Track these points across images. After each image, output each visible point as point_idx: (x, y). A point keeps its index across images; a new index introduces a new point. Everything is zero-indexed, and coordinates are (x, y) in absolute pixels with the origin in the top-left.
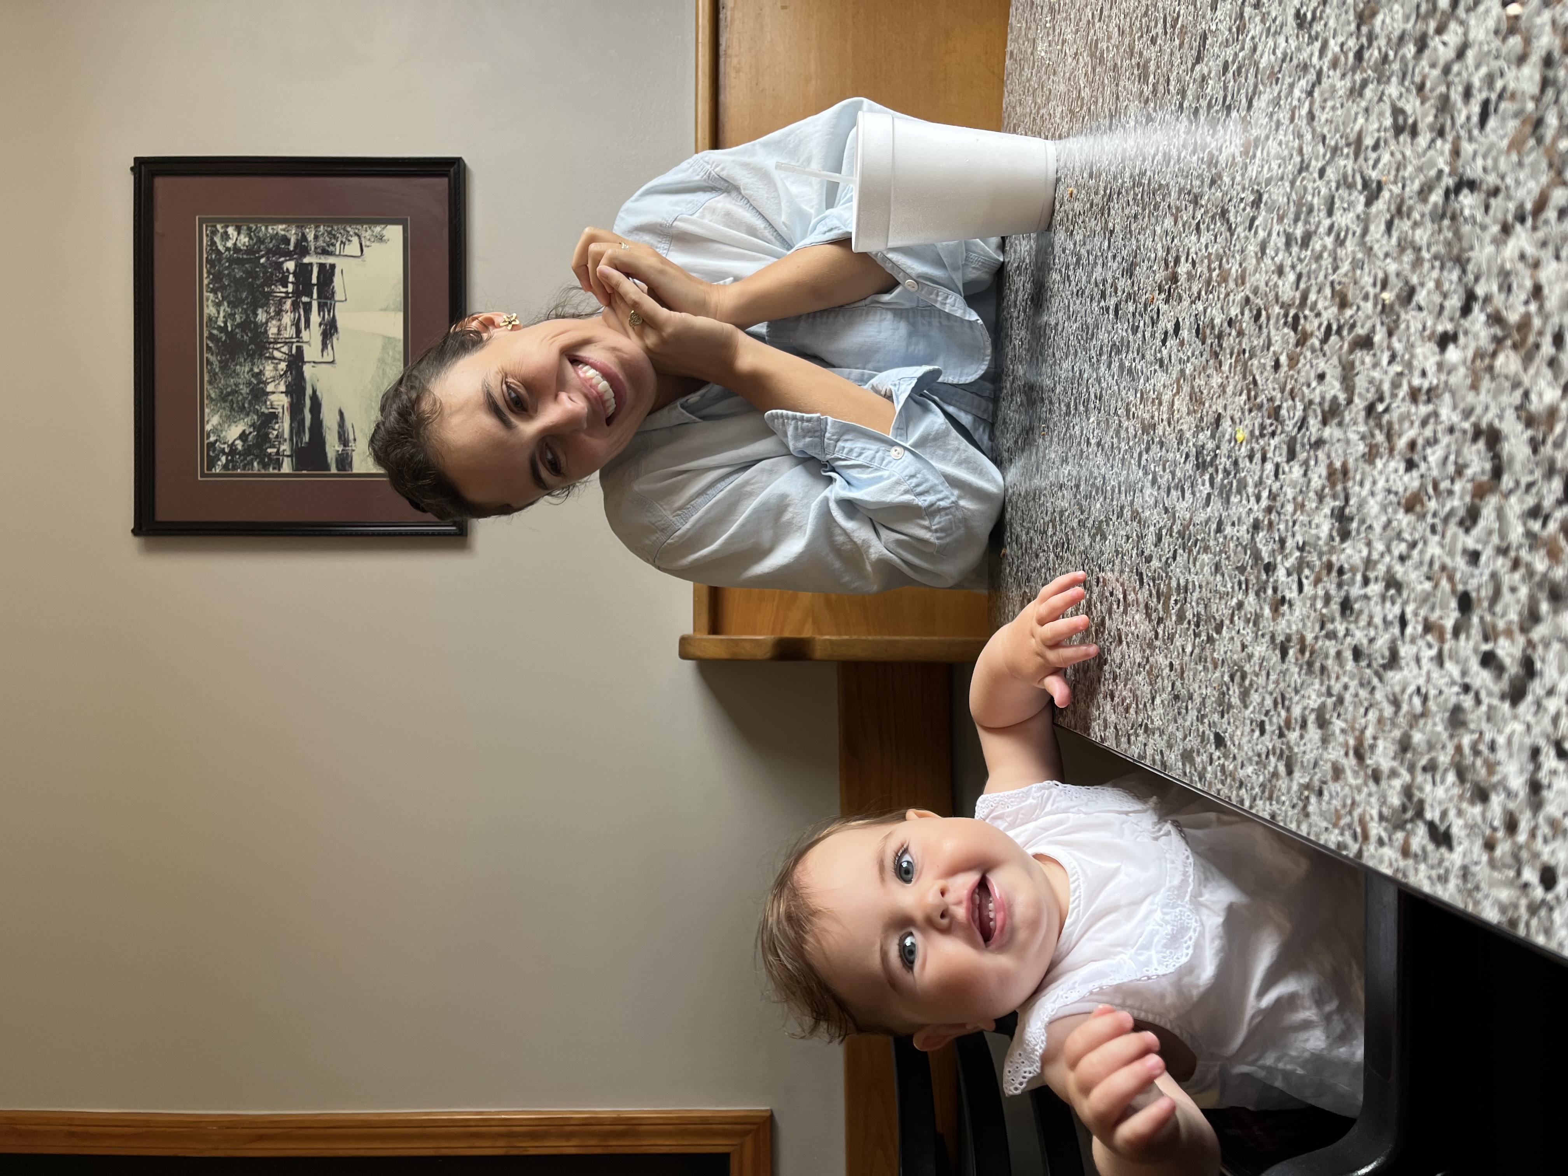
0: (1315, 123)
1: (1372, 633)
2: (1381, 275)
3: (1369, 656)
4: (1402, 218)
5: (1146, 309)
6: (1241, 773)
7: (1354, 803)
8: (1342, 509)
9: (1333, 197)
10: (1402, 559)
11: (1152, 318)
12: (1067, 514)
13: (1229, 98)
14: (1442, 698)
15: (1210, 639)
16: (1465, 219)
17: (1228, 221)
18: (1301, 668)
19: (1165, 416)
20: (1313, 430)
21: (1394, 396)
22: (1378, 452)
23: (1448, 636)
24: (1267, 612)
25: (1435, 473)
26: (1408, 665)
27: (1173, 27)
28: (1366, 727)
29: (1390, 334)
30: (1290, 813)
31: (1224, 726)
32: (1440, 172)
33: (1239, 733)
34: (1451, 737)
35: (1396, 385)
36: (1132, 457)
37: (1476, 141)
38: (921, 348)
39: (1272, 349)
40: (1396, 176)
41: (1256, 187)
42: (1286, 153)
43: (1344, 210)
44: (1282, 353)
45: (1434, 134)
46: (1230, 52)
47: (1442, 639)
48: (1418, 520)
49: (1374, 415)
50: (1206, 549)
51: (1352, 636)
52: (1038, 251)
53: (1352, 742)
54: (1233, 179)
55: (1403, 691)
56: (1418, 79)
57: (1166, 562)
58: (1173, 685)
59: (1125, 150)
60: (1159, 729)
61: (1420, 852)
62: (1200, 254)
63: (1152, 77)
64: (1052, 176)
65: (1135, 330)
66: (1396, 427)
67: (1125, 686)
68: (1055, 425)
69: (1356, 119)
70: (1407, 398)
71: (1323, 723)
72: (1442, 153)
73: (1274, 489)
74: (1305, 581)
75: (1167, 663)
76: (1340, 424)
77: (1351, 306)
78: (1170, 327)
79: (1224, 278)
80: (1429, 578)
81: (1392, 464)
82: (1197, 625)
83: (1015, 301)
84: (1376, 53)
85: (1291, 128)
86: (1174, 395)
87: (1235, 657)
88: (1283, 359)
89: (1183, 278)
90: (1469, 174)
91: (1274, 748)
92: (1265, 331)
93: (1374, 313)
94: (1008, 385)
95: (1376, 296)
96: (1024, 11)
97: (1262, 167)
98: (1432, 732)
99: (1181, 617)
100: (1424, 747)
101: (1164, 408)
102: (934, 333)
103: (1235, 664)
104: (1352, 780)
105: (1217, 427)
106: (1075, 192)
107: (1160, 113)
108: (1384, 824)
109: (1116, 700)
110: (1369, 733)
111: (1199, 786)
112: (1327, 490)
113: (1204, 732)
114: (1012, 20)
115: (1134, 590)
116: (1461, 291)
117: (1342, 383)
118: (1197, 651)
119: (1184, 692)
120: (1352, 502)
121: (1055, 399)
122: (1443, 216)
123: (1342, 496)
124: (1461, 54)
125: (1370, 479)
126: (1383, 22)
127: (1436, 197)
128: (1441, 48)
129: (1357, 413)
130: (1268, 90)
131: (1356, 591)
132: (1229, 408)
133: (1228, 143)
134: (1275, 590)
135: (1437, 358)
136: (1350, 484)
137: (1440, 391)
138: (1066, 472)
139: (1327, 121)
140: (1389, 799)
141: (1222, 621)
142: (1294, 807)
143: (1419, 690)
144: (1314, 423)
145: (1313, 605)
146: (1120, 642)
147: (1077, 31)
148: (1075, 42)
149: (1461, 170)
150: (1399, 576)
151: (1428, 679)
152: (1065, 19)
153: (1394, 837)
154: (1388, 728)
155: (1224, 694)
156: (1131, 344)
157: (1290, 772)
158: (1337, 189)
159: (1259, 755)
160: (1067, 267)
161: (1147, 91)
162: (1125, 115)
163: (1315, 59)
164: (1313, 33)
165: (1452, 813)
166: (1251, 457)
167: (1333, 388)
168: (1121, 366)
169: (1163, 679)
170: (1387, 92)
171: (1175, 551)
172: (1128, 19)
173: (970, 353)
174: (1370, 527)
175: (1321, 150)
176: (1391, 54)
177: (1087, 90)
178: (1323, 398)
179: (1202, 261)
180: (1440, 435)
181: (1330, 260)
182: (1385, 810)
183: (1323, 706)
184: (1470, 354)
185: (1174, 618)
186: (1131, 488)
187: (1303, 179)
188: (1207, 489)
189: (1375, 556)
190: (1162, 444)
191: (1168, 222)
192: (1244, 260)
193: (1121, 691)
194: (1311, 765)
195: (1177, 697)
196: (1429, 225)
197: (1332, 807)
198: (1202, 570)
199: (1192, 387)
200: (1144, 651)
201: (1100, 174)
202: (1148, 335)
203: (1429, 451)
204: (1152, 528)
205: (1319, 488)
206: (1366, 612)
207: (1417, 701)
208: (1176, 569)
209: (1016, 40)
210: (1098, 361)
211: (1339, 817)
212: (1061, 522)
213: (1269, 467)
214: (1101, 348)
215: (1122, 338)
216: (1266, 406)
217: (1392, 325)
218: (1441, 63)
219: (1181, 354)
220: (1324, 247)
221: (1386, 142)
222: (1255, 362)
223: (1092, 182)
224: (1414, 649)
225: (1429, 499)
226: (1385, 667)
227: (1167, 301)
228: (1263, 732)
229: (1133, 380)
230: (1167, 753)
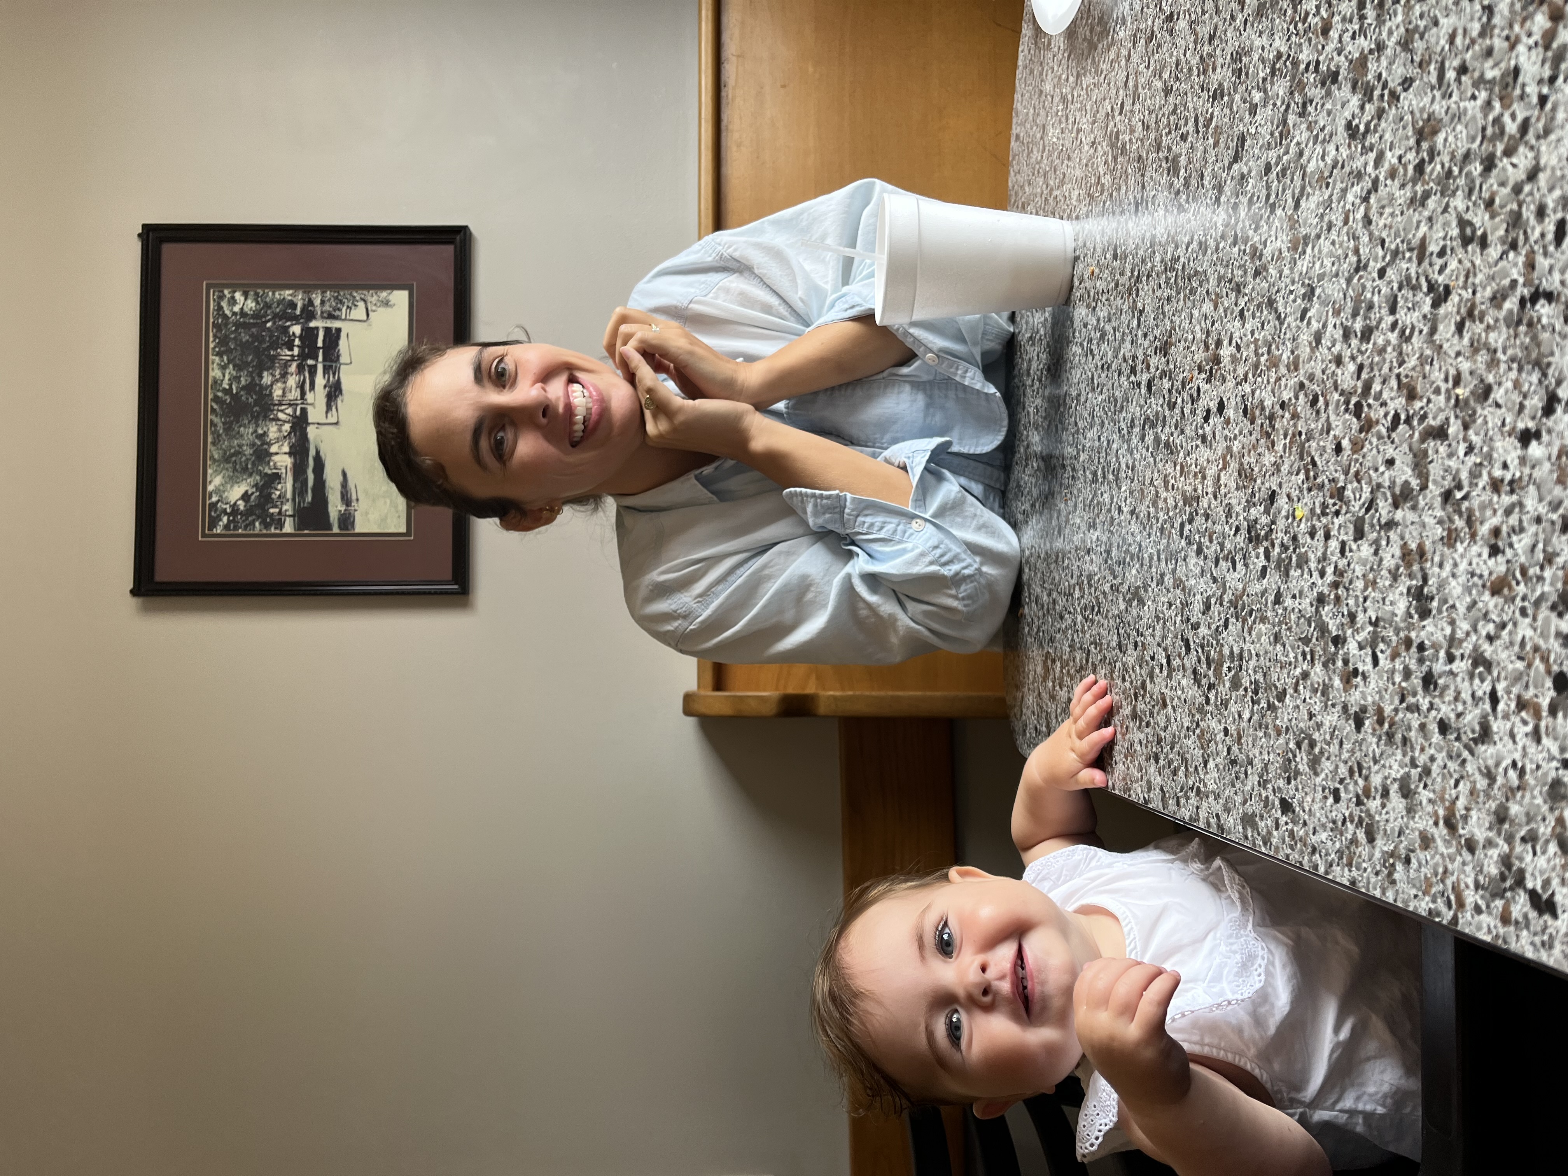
0: (1372, 227)
1: (1460, 708)
2: (1452, 372)
3: (1458, 730)
4: (1474, 321)
5: (1183, 387)
6: (1314, 839)
7: (1446, 871)
8: (1421, 588)
9: (1396, 297)
10: (1490, 638)
11: (1191, 396)
12: (1096, 578)
13: (1273, 197)
14: (1540, 772)
15: (1271, 707)
16: (1543, 327)
17: (1276, 311)
18: (1380, 739)
19: (1210, 490)
20: (1384, 512)
21: (1473, 485)
22: (1458, 536)
23: (1545, 714)
24: (1337, 682)
25: (1523, 559)
26: (1501, 739)
27: (1207, 126)
28: (1457, 798)
29: (1466, 427)
30: (1373, 880)
31: (1289, 791)
32: (1514, 282)
33: (1309, 799)
34: (1552, 809)
35: (1475, 474)
36: (1172, 527)
37: (1551, 256)
38: (938, 419)
39: (1332, 433)
40: (1466, 281)
41: (1307, 281)
42: (1340, 252)
43: (1409, 309)
44: (1344, 437)
45: (1506, 247)
46: (1272, 155)
47: (1537, 716)
48: (1506, 602)
49: (1451, 501)
50: (1263, 619)
51: (1438, 710)
52: (1055, 324)
53: (1441, 812)
54: (1281, 273)
55: (1497, 765)
56: (1486, 195)
57: (1217, 629)
58: (1229, 750)
59: (1153, 237)
60: (1213, 792)
61: (1521, 919)
62: (1245, 339)
63: (1183, 171)
64: (1070, 255)
65: (1172, 406)
66: (1477, 514)
67: (1172, 748)
68: (1079, 490)
69: (1418, 227)
70: (1487, 488)
71: (1406, 792)
72: (1516, 265)
73: (1340, 566)
74: (1380, 655)
75: (1222, 728)
76: (1414, 508)
77: (1421, 398)
78: (1213, 406)
79: (1274, 363)
80: (1521, 658)
81: (1475, 549)
82: (1256, 692)
83: (1028, 371)
84: (1439, 167)
85: (1345, 229)
86: (1221, 470)
87: (1302, 725)
88: (1345, 443)
89: (1226, 361)
90: (1545, 285)
91: (1351, 815)
92: (1323, 416)
93: (1447, 406)
94: (1022, 450)
95: (1448, 391)
96: (1030, 98)
97: (1314, 263)
98: (1531, 804)
99: (1236, 684)
100: (1524, 819)
101: (1209, 482)
102: (951, 404)
103: (1302, 732)
104: (1442, 848)
105: (1272, 503)
106: (1097, 271)
107: (1193, 205)
108: (1481, 892)
109: (1162, 762)
110: (1461, 804)
111: (1263, 850)
112: (1401, 569)
113: (1267, 797)
114: (1017, 105)
115: (1179, 656)
116: (1543, 392)
117: (1413, 470)
118: (1256, 717)
119: (1242, 757)
120: (1430, 583)
121: (1077, 466)
122: (1519, 322)
123: (1419, 576)
124: (1532, 175)
125: (1451, 561)
126: (1446, 140)
127: (1511, 304)
128: (1510, 168)
129: (1433, 498)
130: (1317, 192)
131: (1439, 667)
132: (1284, 486)
133: (1273, 238)
134: (1346, 662)
135: (1519, 452)
136: (1428, 565)
137: (1524, 483)
138: (1095, 538)
139: (1385, 226)
140: (1485, 868)
141: (1285, 690)
142: (1377, 874)
143: (1514, 764)
144: (1384, 507)
145: (1391, 679)
146: (1165, 705)
147: (1094, 122)
148: (1092, 131)
149: (1537, 282)
150: (1487, 655)
151: (1525, 754)
152: (1080, 110)
153: (1492, 905)
154: (1481, 800)
155: (1290, 761)
156: (1168, 419)
157: (1371, 840)
158: (1400, 289)
159: (1334, 822)
160: (1090, 341)
161: (1178, 184)
162: (1153, 204)
163: (1370, 169)
164: (1367, 144)
165: (1555, 882)
166: (1312, 534)
167: (1404, 473)
168: (1157, 440)
169: (1216, 743)
170: (1452, 205)
171: (1227, 620)
172: (1154, 116)
173: (985, 423)
174: (1453, 606)
175: (1381, 253)
176: (1456, 170)
177: (1108, 177)
178: (1393, 483)
179: (1248, 346)
180: (1525, 524)
181: (1395, 354)
182: (1481, 878)
183: (1407, 775)
184: (1555, 452)
185: (1228, 685)
186: (1173, 556)
187: (1361, 277)
188: (1261, 562)
189: (1460, 634)
190: (1207, 517)
191: (1207, 307)
192: (1297, 348)
193: (1167, 754)
194: (1396, 834)
195: (1234, 762)
196: (1504, 329)
197: (1422, 875)
198: (1259, 640)
199: (1241, 464)
200: (1193, 716)
201: (1126, 257)
202: (1187, 411)
203: (1515, 538)
204: (1198, 597)
205: (1392, 567)
206: (1452, 688)
207: (1513, 775)
208: (1230, 639)
209: (1023, 124)
210: (1129, 433)
211: (1430, 886)
212: (1090, 586)
213: (1334, 544)
214: (1133, 421)
215: (1157, 413)
216: (1327, 485)
217: (1467, 418)
218: (1511, 183)
219: (1226, 432)
220: (1388, 342)
221: (1452, 249)
222: (1314, 444)
223: (1116, 264)
224: (1509, 725)
225: (1518, 583)
226: (1475, 741)
227: (1208, 381)
228: (1337, 799)
229: (1172, 453)
230: (1224, 816)
